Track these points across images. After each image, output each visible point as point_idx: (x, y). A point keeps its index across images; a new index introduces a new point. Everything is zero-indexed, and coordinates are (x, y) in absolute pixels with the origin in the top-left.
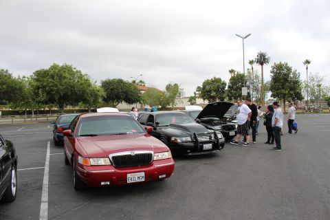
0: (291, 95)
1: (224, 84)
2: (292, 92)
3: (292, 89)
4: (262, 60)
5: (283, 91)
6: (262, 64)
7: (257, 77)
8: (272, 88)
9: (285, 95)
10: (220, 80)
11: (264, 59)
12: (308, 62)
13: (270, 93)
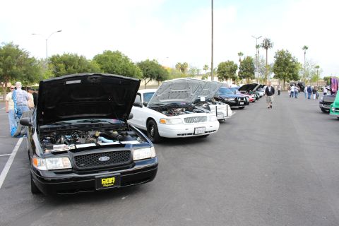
0: (290, 76)
1: (236, 66)
2: (291, 74)
3: (290, 72)
4: (267, 45)
5: (284, 73)
6: (267, 48)
7: (262, 61)
8: (275, 71)
9: (285, 76)
10: (232, 62)
11: (269, 44)
12: (306, 48)
13: (273, 75)
